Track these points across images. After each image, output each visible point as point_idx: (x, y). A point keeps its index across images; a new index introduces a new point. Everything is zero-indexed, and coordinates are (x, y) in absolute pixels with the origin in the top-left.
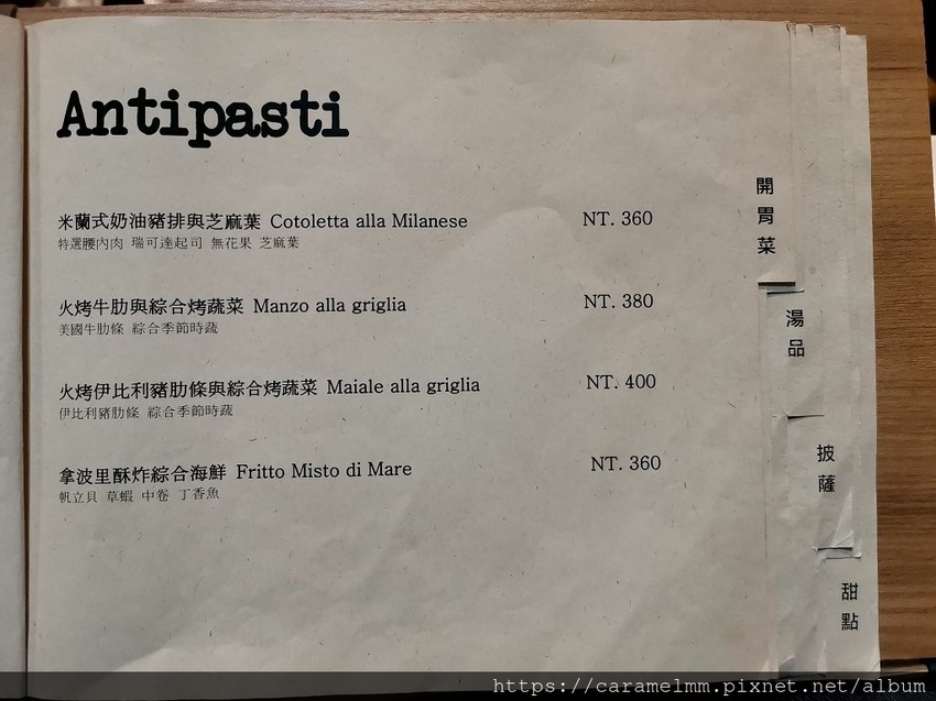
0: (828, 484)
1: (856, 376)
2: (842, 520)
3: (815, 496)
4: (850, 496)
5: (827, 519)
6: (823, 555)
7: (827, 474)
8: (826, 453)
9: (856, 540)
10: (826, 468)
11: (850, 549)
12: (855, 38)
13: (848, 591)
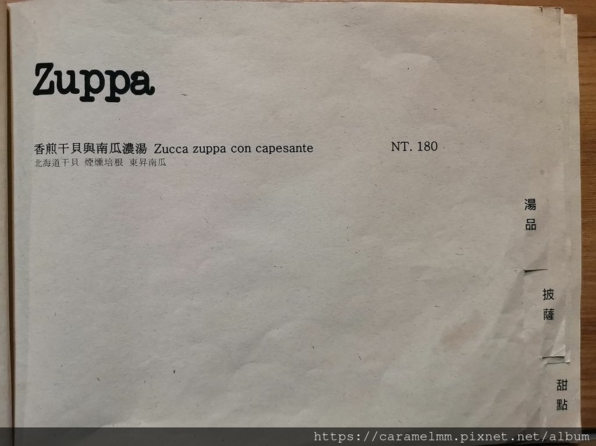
0: (549, 315)
1: (569, 243)
2: (558, 339)
3: (541, 323)
4: (563, 323)
5: (549, 337)
6: (545, 362)
7: (549, 308)
8: (548, 294)
9: (567, 350)
10: (548, 304)
11: (563, 357)
12: (569, 16)
13: (561, 385)
